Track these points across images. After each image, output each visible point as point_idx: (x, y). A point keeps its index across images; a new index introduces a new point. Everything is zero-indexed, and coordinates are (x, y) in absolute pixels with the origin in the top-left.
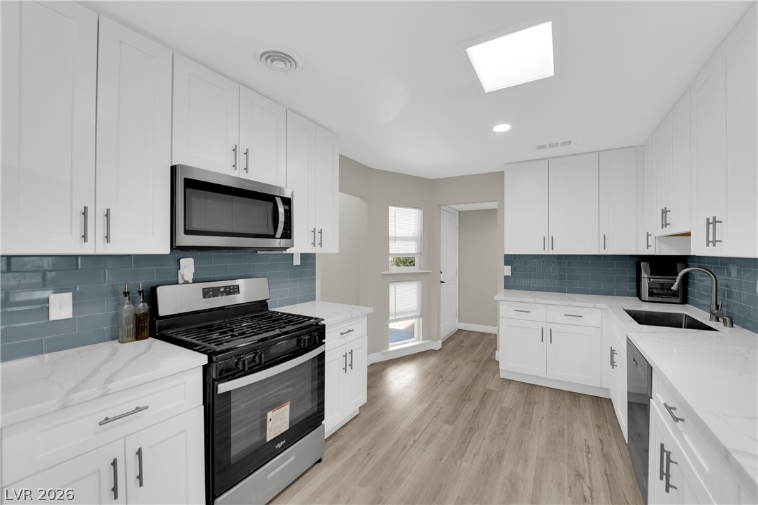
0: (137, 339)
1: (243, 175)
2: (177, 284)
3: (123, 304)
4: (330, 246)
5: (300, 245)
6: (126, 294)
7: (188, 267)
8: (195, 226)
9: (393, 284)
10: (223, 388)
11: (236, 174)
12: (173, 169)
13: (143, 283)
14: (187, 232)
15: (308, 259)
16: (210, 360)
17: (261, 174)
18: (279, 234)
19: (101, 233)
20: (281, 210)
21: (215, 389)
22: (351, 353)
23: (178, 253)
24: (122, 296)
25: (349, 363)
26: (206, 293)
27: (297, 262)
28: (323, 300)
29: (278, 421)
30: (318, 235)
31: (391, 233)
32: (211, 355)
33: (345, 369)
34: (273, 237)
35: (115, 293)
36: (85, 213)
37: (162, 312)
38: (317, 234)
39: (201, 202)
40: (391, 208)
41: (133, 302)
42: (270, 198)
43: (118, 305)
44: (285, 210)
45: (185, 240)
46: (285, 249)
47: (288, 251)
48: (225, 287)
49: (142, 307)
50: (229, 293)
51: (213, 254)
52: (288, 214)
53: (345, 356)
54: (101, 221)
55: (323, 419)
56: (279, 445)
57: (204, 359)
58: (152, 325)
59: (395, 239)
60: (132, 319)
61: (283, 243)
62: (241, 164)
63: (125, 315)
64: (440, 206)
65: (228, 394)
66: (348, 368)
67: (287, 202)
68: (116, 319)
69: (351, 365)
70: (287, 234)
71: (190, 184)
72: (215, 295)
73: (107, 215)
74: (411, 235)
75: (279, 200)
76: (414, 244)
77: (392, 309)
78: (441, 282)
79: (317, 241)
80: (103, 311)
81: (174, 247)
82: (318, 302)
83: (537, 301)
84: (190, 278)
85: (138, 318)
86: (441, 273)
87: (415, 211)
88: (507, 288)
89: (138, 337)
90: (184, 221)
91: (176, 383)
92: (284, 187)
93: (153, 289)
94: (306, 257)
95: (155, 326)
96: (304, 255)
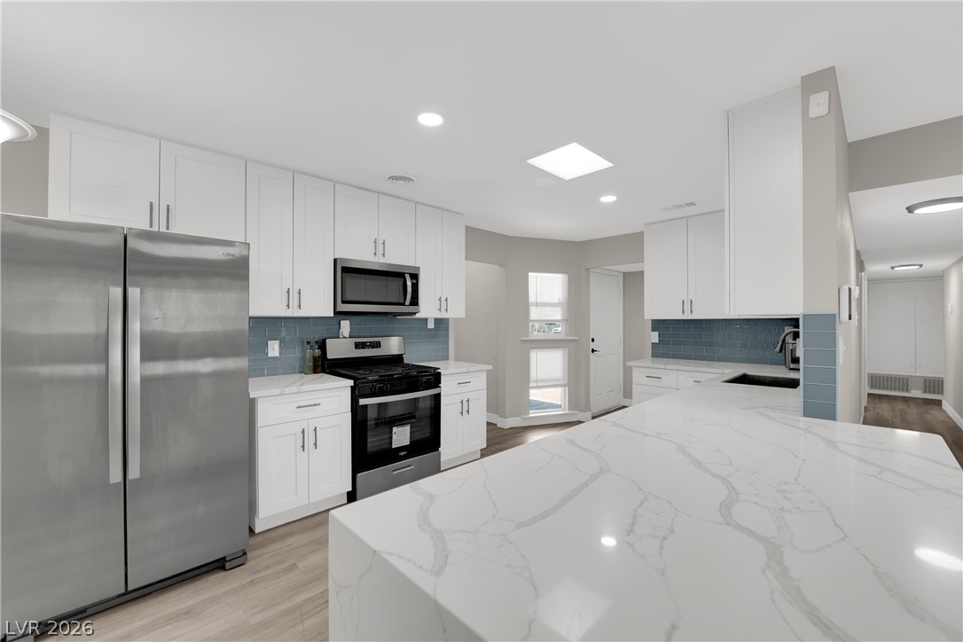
0: (314, 373)
1: (382, 260)
2: (339, 337)
3: (307, 349)
4: (455, 312)
5: (427, 309)
6: (308, 343)
7: (346, 326)
8: (348, 298)
9: (536, 350)
10: (363, 402)
11: (375, 260)
12: (335, 260)
13: (318, 337)
14: (343, 302)
15: (441, 323)
16: (355, 383)
17: (396, 256)
18: (408, 302)
19: (296, 304)
20: (409, 283)
21: (358, 402)
22: (468, 401)
23: (339, 317)
24: (306, 344)
25: (465, 409)
26: (357, 346)
27: (431, 325)
28: (457, 359)
29: (401, 436)
30: (443, 302)
31: (532, 299)
32: (356, 380)
33: (462, 413)
34: (403, 304)
35: (302, 343)
36: (288, 292)
37: (330, 356)
39: (352, 281)
40: (531, 275)
41: (312, 348)
42: (401, 275)
43: (304, 352)
44: (412, 284)
45: (344, 308)
46: (415, 314)
47: (418, 316)
48: (371, 342)
49: (317, 352)
50: (373, 347)
51: (363, 318)
52: (415, 287)
53: (462, 402)
54: (296, 295)
55: (439, 446)
56: (402, 454)
57: (351, 383)
58: (323, 364)
59: (537, 304)
60: (312, 360)
61: (412, 309)
62: (380, 251)
63: (308, 356)
64: (588, 270)
65: (366, 406)
66: (465, 413)
67: (415, 277)
68: (303, 359)
69: (468, 411)
70: (415, 302)
71: (346, 270)
72: (363, 348)
73: (299, 293)
74: (556, 301)
75: (408, 277)
76: (559, 309)
77: (533, 375)
78: (593, 351)
79: (444, 307)
80: (295, 354)
81: (336, 313)
82: (451, 362)
83: (668, 367)
84: (347, 334)
85: (315, 359)
86: (593, 340)
87: (560, 276)
88: (654, 355)
89: (315, 372)
90: (341, 294)
91: (336, 395)
92: (414, 265)
93: (324, 341)
94: (438, 321)
95: (325, 365)
96: (436, 320)
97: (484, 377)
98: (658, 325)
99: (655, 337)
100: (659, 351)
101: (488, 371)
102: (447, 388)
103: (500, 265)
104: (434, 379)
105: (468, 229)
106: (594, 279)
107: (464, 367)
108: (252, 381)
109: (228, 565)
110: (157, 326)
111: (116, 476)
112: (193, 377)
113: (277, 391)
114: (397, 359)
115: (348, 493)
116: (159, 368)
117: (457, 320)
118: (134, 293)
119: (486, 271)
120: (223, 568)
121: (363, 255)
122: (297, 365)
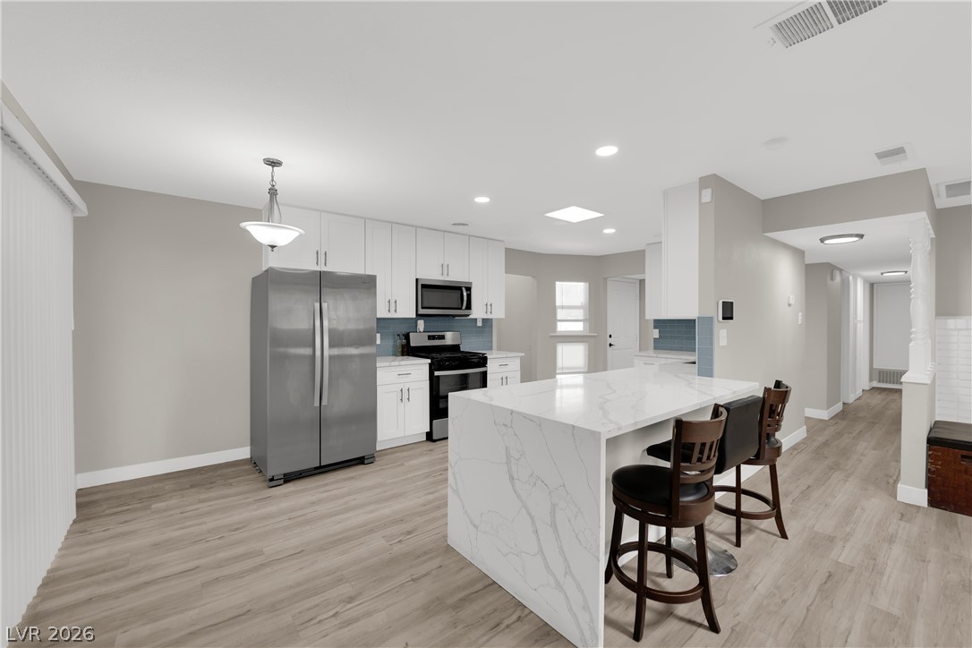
1: (447, 278)
2: (417, 332)
3: (397, 339)
4: (498, 313)
5: (477, 312)
6: (397, 335)
7: (421, 324)
8: (425, 305)
9: (562, 344)
10: (436, 373)
11: (442, 279)
12: (417, 280)
13: (404, 331)
14: (422, 308)
15: (487, 322)
16: (432, 361)
17: (455, 276)
18: (464, 308)
19: (394, 309)
20: (465, 294)
21: (433, 374)
22: (507, 377)
23: (418, 317)
25: (505, 382)
26: (429, 338)
27: (479, 324)
28: (499, 349)
31: (558, 303)
32: (432, 359)
34: (461, 309)
35: (394, 335)
36: (389, 302)
38: (489, 307)
39: (428, 293)
40: (558, 283)
41: (400, 339)
42: (459, 289)
43: (395, 341)
44: (467, 294)
45: (422, 311)
46: (469, 315)
47: (470, 317)
48: (438, 336)
49: (404, 342)
50: (440, 339)
51: (435, 318)
52: (469, 296)
53: (502, 378)
54: (394, 305)
57: (429, 361)
58: (408, 350)
59: (563, 307)
60: (400, 347)
61: (467, 312)
62: (445, 273)
63: (398, 344)
64: (606, 279)
65: (438, 377)
67: (469, 289)
68: (394, 346)
70: (469, 307)
71: (424, 286)
72: (434, 339)
73: (395, 302)
74: (579, 305)
75: (464, 289)
76: (582, 311)
77: (559, 364)
78: (610, 345)
79: (489, 310)
80: (390, 343)
81: (417, 315)
82: (494, 351)
83: (659, 355)
84: (422, 330)
85: (403, 346)
86: (610, 336)
87: (582, 284)
88: (656, 348)
89: (403, 355)
90: (421, 302)
91: (419, 370)
92: (467, 281)
93: (408, 334)
94: (485, 321)
95: (409, 351)
96: (483, 320)
97: (518, 361)
98: (659, 323)
99: (656, 333)
100: (659, 345)
101: (521, 357)
102: (491, 367)
103: (533, 277)
104: (483, 361)
105: (506, 249)
106: (610, 285)
107: (503, 354)
108: (378, 359)
109: (366, 461)
110: (334, 325)
111: (317, 404)
112: (351, 357)
113: (387, 364)
114: (456, 348)
115: (427, 433)
116: (336, 351)
117: (498, 320)
118: (325, 305)
119: (522, 282)
120: (363, 463)
121: (434, 275)
122: (391, 349)
